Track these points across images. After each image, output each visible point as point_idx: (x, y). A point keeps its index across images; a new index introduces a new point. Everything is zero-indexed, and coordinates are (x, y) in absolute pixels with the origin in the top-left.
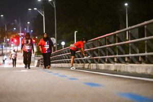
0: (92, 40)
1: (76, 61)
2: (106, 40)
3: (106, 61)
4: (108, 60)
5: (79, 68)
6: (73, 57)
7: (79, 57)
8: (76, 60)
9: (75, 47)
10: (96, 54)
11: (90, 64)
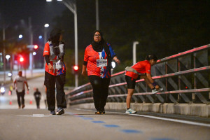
0: (167, 58)
1: (136, 99)
2: (192, 59)
3: (193, 98)
4: (196, 96)
5: (142, 112)
6: (130, 91)
7: (142, 91)
8: (137, 96)
9: (136, 72)
10: (175, 85)
11: (163, 103)
